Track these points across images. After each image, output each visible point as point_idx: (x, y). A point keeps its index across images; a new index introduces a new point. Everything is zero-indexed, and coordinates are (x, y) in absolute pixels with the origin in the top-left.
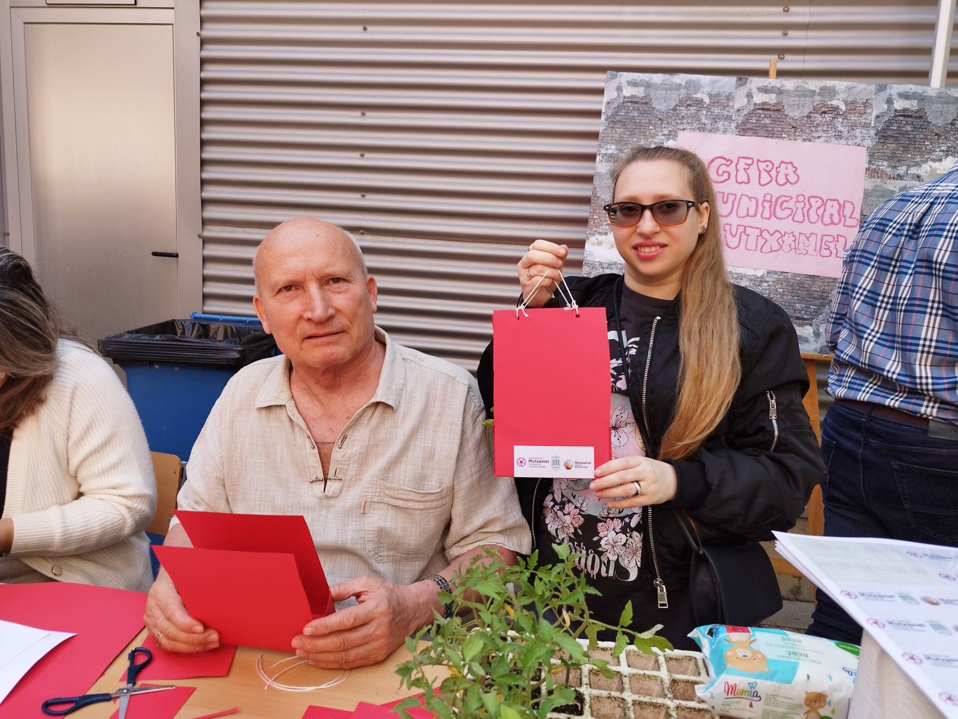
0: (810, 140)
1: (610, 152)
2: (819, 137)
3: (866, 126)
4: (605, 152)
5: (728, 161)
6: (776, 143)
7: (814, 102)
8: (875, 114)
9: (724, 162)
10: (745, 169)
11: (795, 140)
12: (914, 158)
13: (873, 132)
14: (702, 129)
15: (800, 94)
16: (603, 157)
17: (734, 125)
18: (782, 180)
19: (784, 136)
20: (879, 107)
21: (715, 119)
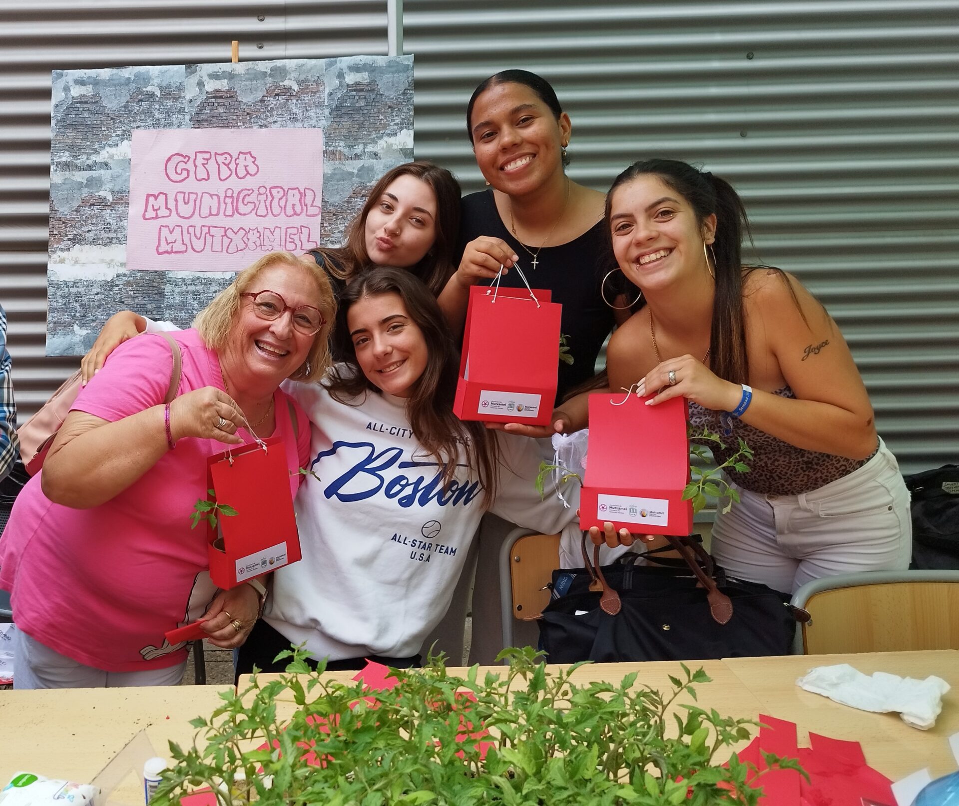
0: (266, 127)
1: (64, 159)
2: (274, 122)
3: (320, 105)
4: (59, 160)
5: (185, 157)
6: (232, 132)
7: (266, 84)
8: (327, 91)
9: (182, 159)
10: (203, 164)
11: (251, 127)
12: (370, 135)
13: (327, 111)
14: (156, 125)
15: (251, 77)
16: (57, 166)
17: (187, 117)
18: (242, 173)
19: (239, 124)
20: (331, 84)
21: (168, 113)
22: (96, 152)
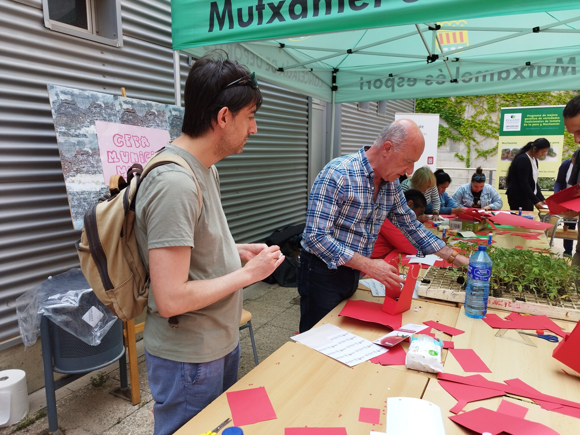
0: (149, 127)
1: (63, 130)
2: (152, 126)
3: (166, 121)
4: (60, 131)
5: (121, 136)
6: (137, 128)
7: (146, 110)
8: (167, 117)
9: (120, 137)
10: (129, 140)
11: (144, 127)
13: (168, 124)
14: (105, 120)
15: (140, 105)
16: (60, 133)
17: (118, 118)
18: (144, 145)
19: (139, 125)
20: (168, 115)
21: (110, 115)
22: (79, 128)
